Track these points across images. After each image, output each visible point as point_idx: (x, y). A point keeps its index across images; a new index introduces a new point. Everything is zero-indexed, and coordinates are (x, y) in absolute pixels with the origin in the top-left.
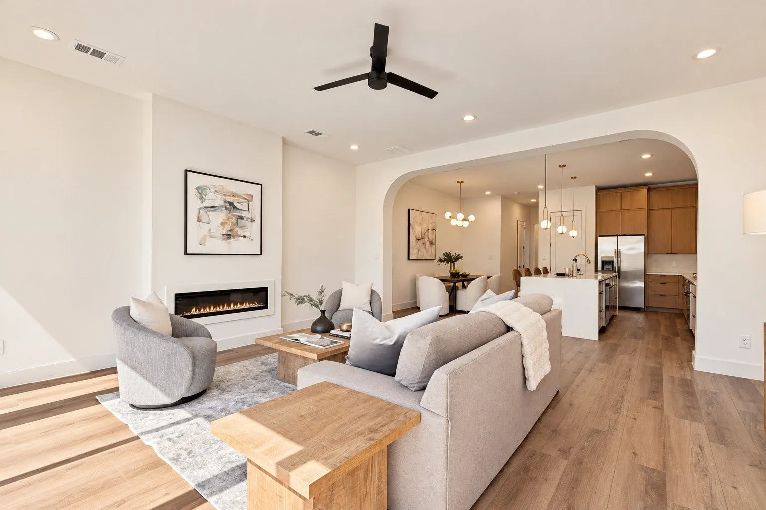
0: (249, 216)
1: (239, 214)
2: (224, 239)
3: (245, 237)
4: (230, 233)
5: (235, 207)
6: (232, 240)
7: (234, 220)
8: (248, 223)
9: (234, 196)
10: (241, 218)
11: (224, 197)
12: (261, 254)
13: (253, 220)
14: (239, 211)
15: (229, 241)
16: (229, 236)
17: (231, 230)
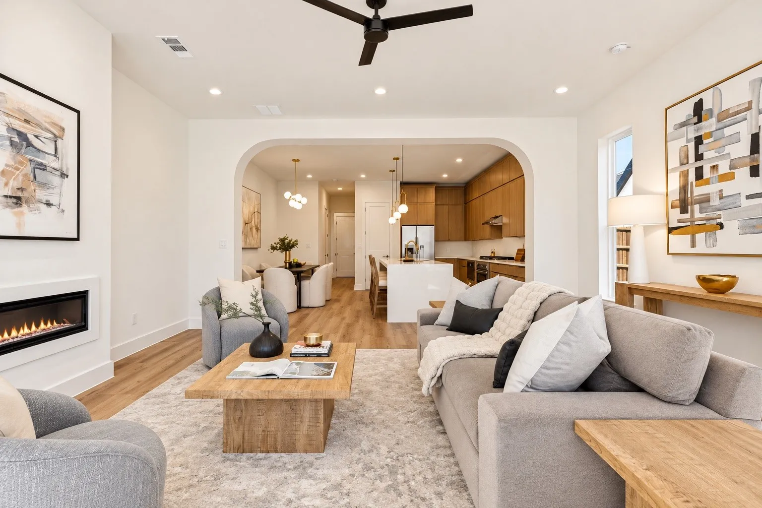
0: (56, 165)
1: (39, 160)
2: (8, 206)
3: (49, 204)
4: (19, 194)
5: (29, 144)
6: (25, 208)
7: (28, 169)
8: (56, 180)
9: (26, 121)
10: (43, 167)
11: (7, 119)
12: (78, 239)
13: (64, 175)
14: (36, 153)
15: (17, 210)
16: (18, 201)
17: (21, 189)
